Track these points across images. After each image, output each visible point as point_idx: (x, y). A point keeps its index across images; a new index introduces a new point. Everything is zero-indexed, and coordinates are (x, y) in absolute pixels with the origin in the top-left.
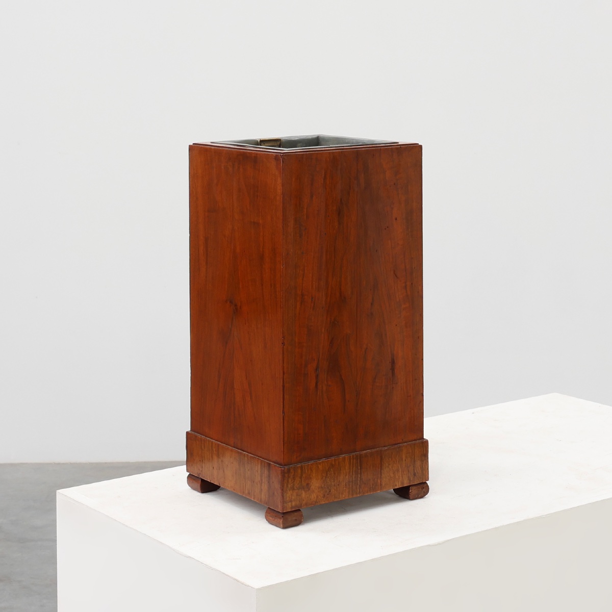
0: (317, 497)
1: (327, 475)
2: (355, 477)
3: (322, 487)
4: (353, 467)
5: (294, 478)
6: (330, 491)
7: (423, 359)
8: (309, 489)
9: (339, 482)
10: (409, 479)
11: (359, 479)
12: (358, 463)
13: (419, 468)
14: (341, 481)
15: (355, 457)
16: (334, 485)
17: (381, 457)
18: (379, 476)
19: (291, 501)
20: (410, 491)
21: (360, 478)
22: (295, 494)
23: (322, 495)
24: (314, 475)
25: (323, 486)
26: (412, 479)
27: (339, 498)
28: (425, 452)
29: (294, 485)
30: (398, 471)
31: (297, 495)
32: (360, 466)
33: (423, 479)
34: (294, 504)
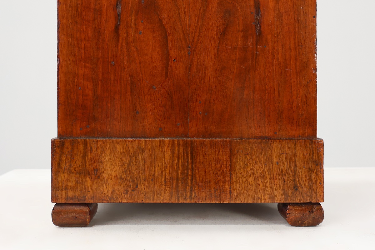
0: (113, 191)
1: (131, 161)
2: (182, 174)
3: (121, 178)
4: (178, 158)
5: (72, 157)
6: (137, 187)
7: (315, 17)
8: (99, 177)
9: (154, 175)
10: (285, 193)
11: (190, 177)
12: (187, 153)
13: (305, 179)
14: (157, 173)
15: (181, 143)
16: (145, 179)
17: (231, 151)
18: (228, 178)
19: (66, 189)
20: (287, 212)
21: (192, 176)
22: (73, 179)
23: (122, 190)
24: (107, 158)
25: (123, 176)
26: (290, 194)
27: (153, 199)
28: (315, 157)
29: (71, 166)
30: (264, 177)
31: (78, 182)
32: (192, 158)
33: (312, 197)
34: (70, 193)
